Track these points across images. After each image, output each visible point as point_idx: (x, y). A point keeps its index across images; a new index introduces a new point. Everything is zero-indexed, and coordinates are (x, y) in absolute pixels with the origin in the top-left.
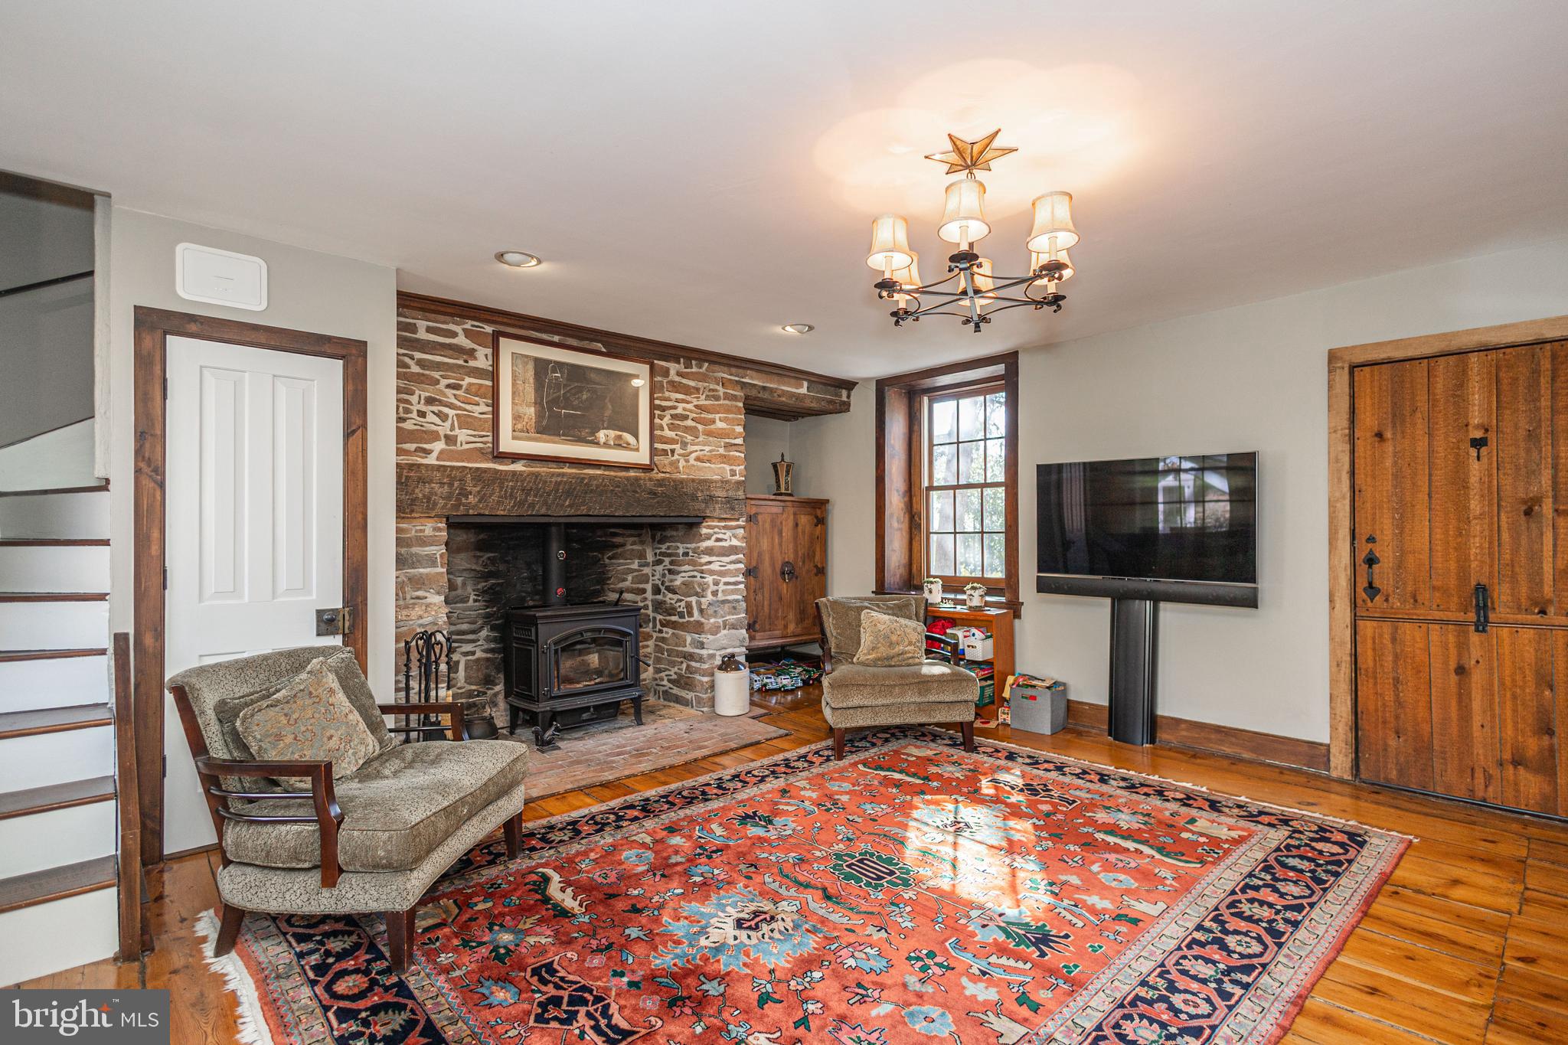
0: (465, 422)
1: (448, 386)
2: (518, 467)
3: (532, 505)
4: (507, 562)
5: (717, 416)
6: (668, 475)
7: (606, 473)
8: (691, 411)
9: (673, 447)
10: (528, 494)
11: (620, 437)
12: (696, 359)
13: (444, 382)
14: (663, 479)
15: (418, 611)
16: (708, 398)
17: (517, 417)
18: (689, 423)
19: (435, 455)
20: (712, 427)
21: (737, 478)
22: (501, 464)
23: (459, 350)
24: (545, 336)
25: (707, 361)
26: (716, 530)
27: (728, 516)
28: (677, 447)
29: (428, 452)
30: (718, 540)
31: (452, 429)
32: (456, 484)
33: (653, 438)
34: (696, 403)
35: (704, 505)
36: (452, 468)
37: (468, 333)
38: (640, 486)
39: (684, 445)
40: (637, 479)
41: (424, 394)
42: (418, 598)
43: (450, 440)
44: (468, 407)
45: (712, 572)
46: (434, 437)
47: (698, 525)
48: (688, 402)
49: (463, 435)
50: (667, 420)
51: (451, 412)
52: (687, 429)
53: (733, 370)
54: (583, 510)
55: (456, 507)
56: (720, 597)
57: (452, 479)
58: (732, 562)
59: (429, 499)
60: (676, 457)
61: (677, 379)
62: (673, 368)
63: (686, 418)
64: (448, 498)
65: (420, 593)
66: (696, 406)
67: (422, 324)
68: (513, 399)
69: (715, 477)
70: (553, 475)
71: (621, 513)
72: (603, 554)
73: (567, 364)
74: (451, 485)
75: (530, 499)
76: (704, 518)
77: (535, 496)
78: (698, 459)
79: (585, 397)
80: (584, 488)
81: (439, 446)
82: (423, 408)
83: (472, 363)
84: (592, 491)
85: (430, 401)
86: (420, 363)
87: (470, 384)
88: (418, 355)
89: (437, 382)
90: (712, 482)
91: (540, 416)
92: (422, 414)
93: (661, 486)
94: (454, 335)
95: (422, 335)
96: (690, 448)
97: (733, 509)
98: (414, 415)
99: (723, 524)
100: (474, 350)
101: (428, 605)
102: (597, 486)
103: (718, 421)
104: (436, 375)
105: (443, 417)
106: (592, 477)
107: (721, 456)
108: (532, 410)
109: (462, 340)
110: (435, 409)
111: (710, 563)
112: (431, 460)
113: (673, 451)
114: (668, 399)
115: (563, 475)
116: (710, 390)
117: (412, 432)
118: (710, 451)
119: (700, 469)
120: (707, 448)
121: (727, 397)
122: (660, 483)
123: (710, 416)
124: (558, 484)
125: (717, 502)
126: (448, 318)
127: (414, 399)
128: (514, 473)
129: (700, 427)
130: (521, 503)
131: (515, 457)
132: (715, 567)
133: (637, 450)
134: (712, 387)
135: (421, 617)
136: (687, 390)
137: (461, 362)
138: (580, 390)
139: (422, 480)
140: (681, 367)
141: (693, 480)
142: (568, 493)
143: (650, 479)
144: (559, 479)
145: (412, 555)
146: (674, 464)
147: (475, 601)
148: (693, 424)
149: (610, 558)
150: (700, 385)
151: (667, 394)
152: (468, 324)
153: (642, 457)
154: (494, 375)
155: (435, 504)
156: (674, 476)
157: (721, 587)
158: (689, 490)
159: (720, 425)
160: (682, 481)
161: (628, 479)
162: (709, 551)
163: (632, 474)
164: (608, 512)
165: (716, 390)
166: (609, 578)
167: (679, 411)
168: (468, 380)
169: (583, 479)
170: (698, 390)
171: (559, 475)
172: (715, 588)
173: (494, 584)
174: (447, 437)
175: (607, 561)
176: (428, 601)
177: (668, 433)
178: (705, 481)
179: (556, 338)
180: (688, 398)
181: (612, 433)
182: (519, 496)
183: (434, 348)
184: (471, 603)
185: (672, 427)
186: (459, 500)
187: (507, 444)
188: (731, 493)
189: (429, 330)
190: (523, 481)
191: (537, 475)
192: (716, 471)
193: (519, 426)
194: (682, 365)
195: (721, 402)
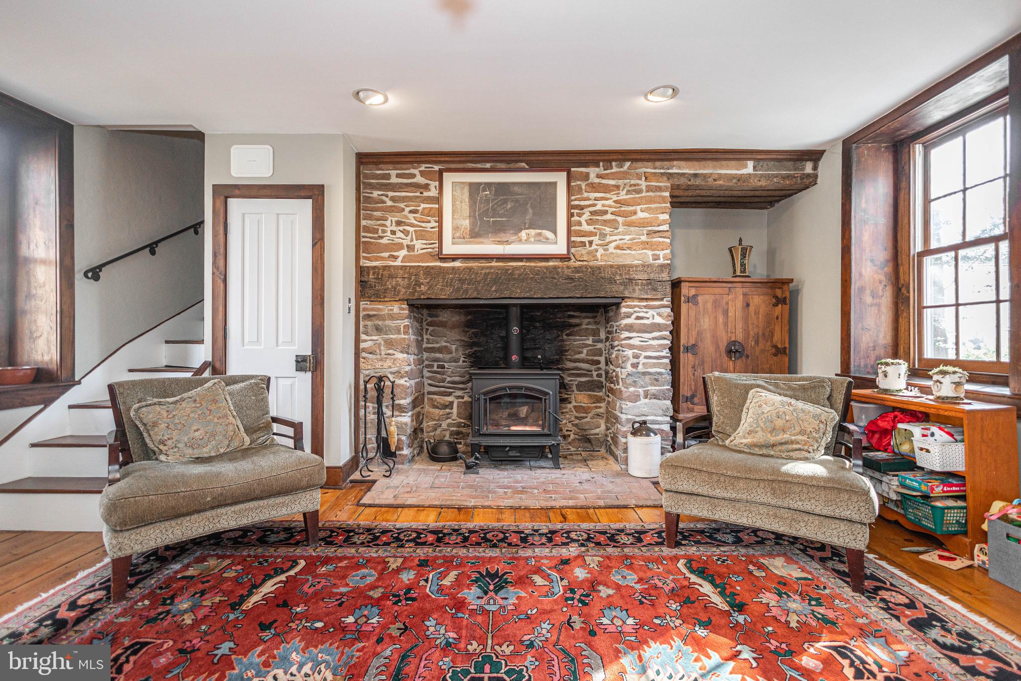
0: (420, 235)
1: (410, 212)
2: (457, 264)
3: (466, 291)
4: (486, 336)
5: (638, 208)
6: (585, 263)
7: (528, 264)
8: (610, 206)
9: (591, 238)
10: (463, 283)
11: (540, 234)
12: (615, 160)
13: (407, 209)
14: (581, 267)
15: (389, 363)
16: (628, 192)
17: (456, 228)
18: (609, 217)
19: (400, 259)
20: (634, 217)
21: (661, 261)
22: (444, 262)
23: (417, 186)
24: (479, 166)
25: (628, 160)
26: (637, 309)
27: (649, 297)
28: (595, 239)
29: (396, 258)
30: (638, 318)
31: (412, 240)
32: (413, 278)
33: (569, 233)
34: (615, 198)
35: (622, 288)
36: (411, 267)
37: (422, 173)
38: (558, 273)
39: (603, 236)
40: (555, 268)
41: (394, 219)
42: (389, 354)
43: (410, 248)
44: (423, 225)
45: (631, 347)
46: (400, 247)
47: (618, 305)
48: (607, 199)
49: (418, 244)
50: (586, 216)
51: (411, 229)
52: (605, 222)
53: (658, 164)
54: (507, 294)
55: (413, 294)
56: (641, 368)
57: (411, 274)
58: (654, 339)
59: (395, 288)
60: (594, 247)
61: (597, 180)
62: (593, 172)
63: (606, 212)
64: (408, 287)
65: (391, 351)
66: (615, 202)
67: (393, 173)
68: (453, 215)
69: (636, 262)
70: (483, 268)
71: (539, 296)
72: (562, 332)
73: (494, 183)
74: (410, 279)
75: (465, 286)
76: (623, 298)
77: (469, 284)
78: (617, 247)
79: (509, 206)
80: (508, 276)
81: (403, 253)
82: (394, 228)
83: (426, 194)
84: (514, 279)
85: (399, 223)
86: (393, 199)
87: (424, 209)
88: (391, 194)
89: (403, 210)
90: (632, 266)
91: (473, 224)
92: (393, 233)
93: (578, 272)
94: (414, 176)
95: (394, 180)
96: (609, 239)
97: (655, 290)
98: (389, 234)
99: (645, 304)
100: (428, 185)
101: (395, 360)
102: (520, 275)
103: (639, 212)
104: (402, 205)
105: (406, 233)
106: (515, 268)
107: (643, 243)
108: (467, 221)
109: (419, 179)
110: (401, 228)
111: (630, 338)
112: (398, 263)
113: (591, 243)
114: (588, 199)
115: (491, 267)
116: (631, 186)
117: (386, 245)
118: (631, 240)
119: (618, 256)
120: (627, 237)
121: (649, 189)
122: (577, 270)
123: (634, 208)
124: (486, 274)
125: (637, 284)
126: (409, 166)
127: (388, 223)
128: (453, 268)
129: (620, 219)
130: (458, 290)
131: (454, 258)
132: (635, 342)
133: (556, 243)
134: (633, 182)
135: (390, 367)
136: (606, 189)
137: (418, 194)
138: (505, 201)
139: (391, 277)
140: (600, 170)
141: (611, 266)
142: (495, 281)
143: (568, 267)
144: (487, 271)
145: (386, 326)
146: (593, 254)
147: (464, 362)
148: (613, 217)
149: (568, 335)
150: (620, 182)
151: (586, 195)
152: (423, 167)
153: (560, 248)
154: (438, 200)
155: (399, 292)
156: (591, 264)
157: (642, 360)
158: (607, 274)
159: (641, 215)
160: (599, 268)
161: (547, 268)
162: (630, 328)
163: (551, 264)
164: (527, 295)
165: (638, 185)
167: (599, 207)
168: (423, 206)
169: (508, 270)
170: (618, 187)
171: (488, 268)
172: (635, 361)
173: (475, 351)
174: (408, 246)
175: (565, 337)
176: (395, 356)
177: (585, 227)
178: (624, 266)
179: (488, 165)
180: (608, 195)
181: (533, 232)
182: (457, 284)
183: (401, 188)
184: (461, 363)
185: (590, 222)
186: (414, 289)
187: (449, 248)
188: (652, 276)
189: (398, 176)
190: (460, 274)
191: (470, 269)
192: (634, 257)
193: (458, 235)
194: (602, 168)
195: (644, 194)
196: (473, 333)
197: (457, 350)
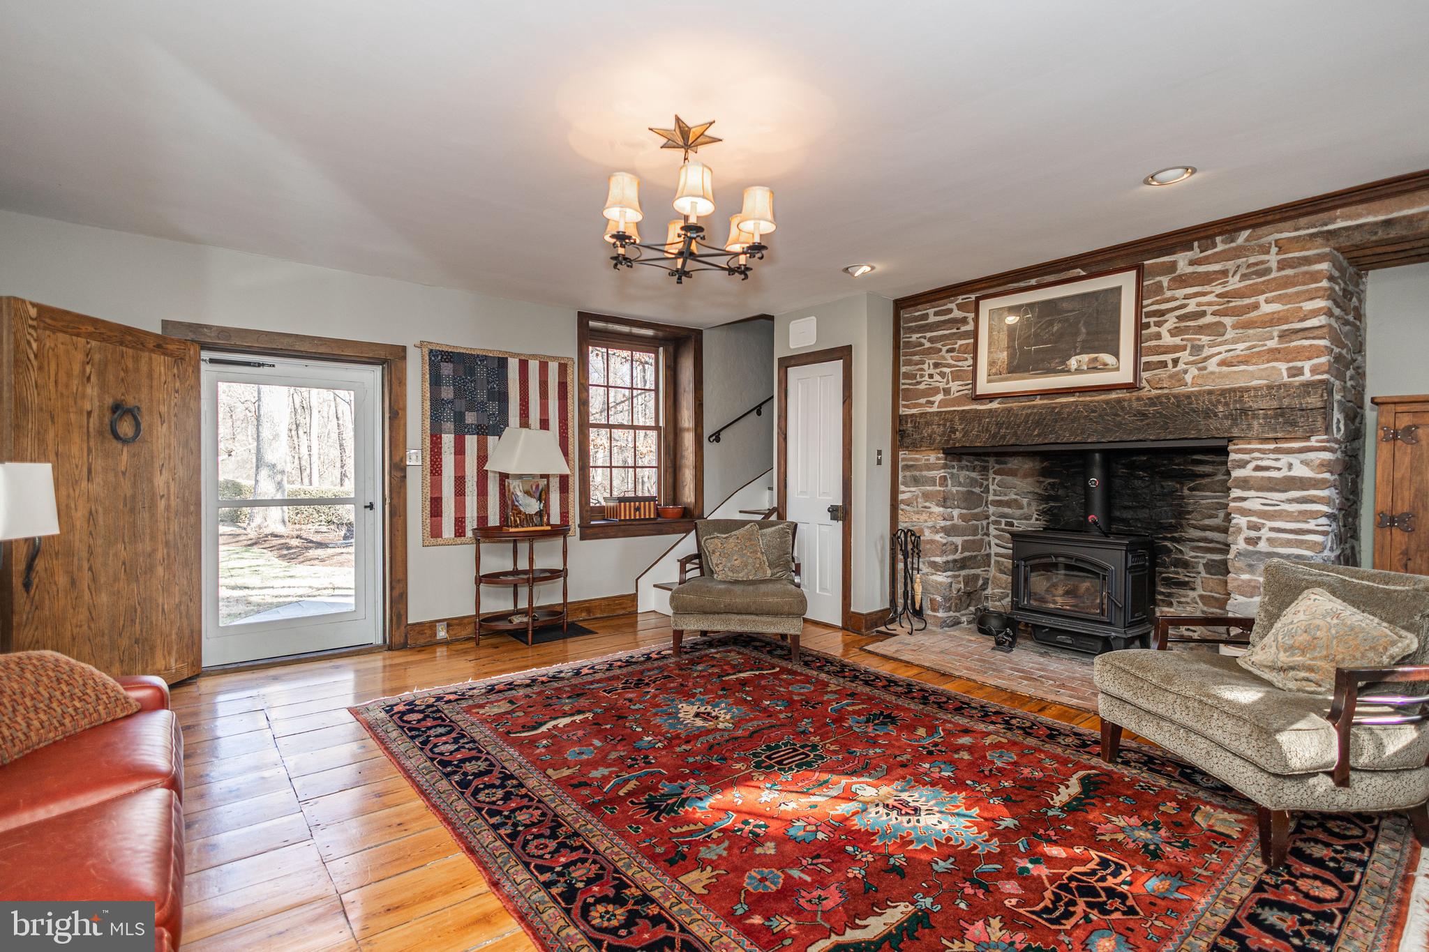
0: (957, 376)
1: (948, 351)
2: (995, 405)
3: (1004, 437)
5: (1262, 298)
6: (1166, 391)
7: (1081, 399)
8: (1210, 304)
9: (1177, 355)
10: (1000, 428)
11: (1096, 359)
12: (1220, 234)
13: (945, 349)
14: (1158, 397)
15: (924, 516)
16: (1244, 277)
17: (992, 364)
18: (1209, 319)
19: (936, 404)
20: (1253, 314)
21: (1307, 376)
22: (981, 404)
23: (955, 321)
24: (1022, 284)
25: (1245, 228)
26: (1256, 455)
27: (1280, 435)
28: (1185, 356)
29: (932, 403)
30: (1258, 468)
31: (948, 383)
32: (948, 424)
33: (1138, 353)
34: (1219, 290)
35: (1228, 423)
36: (946, 412)
37: (960, 307)
38: (1123, 408)
39: (1197, 349)
40: (1119, 401)
41: (932, 362)
42: (925, 507)
43: (947, 391)
44: (960, 364)
45: (1245, 512)
46: (936, 391)
47: (1224, 452)
48: (1204, 294)
49: (955, 386)
50: (1171, 321)
51: (947, 370)
52: (1201, 330)
53: (1303, 221)
54: (1052, 438)
55: (947, 441)
56: (1263, 546)
57: (946, 420)
58: (1290, 501)
59: (931, 436)
60: (1181, 366)
61: (1190, 269)
62: (1182, 261)
63: (1203, 314)
64: (943, 435)
65: (927, 504)
66: (1217, 296)
67: (931, 311)
68: (989, 348)
69: (1255, 383)
70: (1024, 408)
71: (1095, 439)
72: (1182, 484)
73: (1038, 303)
74: (945, 425)
75: (1003, 431)
76: (1230, 440)
77: (1007, 428)
78: (1223, 363)
79: (1055, 328)
80: (1056, 415)
81: (940, 397)
82: (932, 371)
83: (963, 329)
84: (1062, 419)
85: (936, 365)
86: (931, 340)
87: (961, 346)
88: (929, 335)
89: (940, 350)
90: (1247, 390)
91: (1011, 357)
92: (931, 376)
93: (1154, 404)
94: (950, 311)
95: (932, 319)
96: (1207, 352)
97: (1294, 424)
98: (926, 378)
99: (1272, 446)
100: (965, 318)
101: (930, 513)
102: (1069, 414)
103: (1263, 304)
104: (939, 345)
105: (943, 375)
106: (1063, 405)
107: (1271, 351)
108: (1005, 353)
109: (957, 314)
110: (938, 371)
111: (1244, 499)
112: (935, 409)
113: (1176, 362)
114: (1174, 299)
115: (1034, 406)
116: (1249, 266)
117: (923, 391)
118: (1249, 348)
119: (1222, 376)
120: (1241, 346)
121: (1282, 265)
122: (1152, 401)
123: (1253, 300)
124: (1028, 416)
125: (1255, 417)
126: (945, 301)
127: (926, 366)
128: (990, 410)
129: (1228, 321)
130: (994, 436)
131: (991, 398)
132: (1254, 505)
133: (1117, 369)
134: (1252, 260)
135: (926, 521)
136: (1206, 279)
137: (955, 331)
138: (1051, 323)
139: (928, 424)
140: (1195, 253)
141: (1210, 392)
142: (1038, 423)
143: (1138, 399)
144: (1029, 411)
145: (923, 476)
146: (1178, 378)
147: (1037, 520)
148: (1217, 319)
149: (1191, 489)
150: (1230, 265)
151: (1168, 294)
152: (960, 299)
153: (1125, 374)
154: (975, 334)
155: (935, 440)
156: (1176, 391)
157: (1265, 533)
158: (1201, 405)
159: (1266, 308)
160: (1188, 396)
161: (1107, 402)
162: (1245, 484)
163: (1113, 396)
164: (1078, 439)
165: (1262, 262)
166: (1189, 513)
167: (1192, 307)
168: (960, 342)
169: (1055, 408)
170: (1224, 273)
171: (1029, 407)
172: (1253, 534)
173: (1052, 507)
174: (944, 389)
175: (1186, 492)
176: (931, 510)
177: (1167, 340)
178: (1233, 390)
179: (1033, 282)
180: (1207, 288)
181: (1085, 358)
182: (993, 429)
183: (938, 326)
184: (1033, 521)
185: (1174, 332)
186: (950, 436)
187: (983, 387)
188: (1286, 402)
189: (936, 314)
190: (997, 417)
191: (1009, 410)
192: (1253, 376)
193: (994, 371)
194: (1197, 249)
195: (1274, 274)
196: (1049, 484)
197: (1029, 505)
